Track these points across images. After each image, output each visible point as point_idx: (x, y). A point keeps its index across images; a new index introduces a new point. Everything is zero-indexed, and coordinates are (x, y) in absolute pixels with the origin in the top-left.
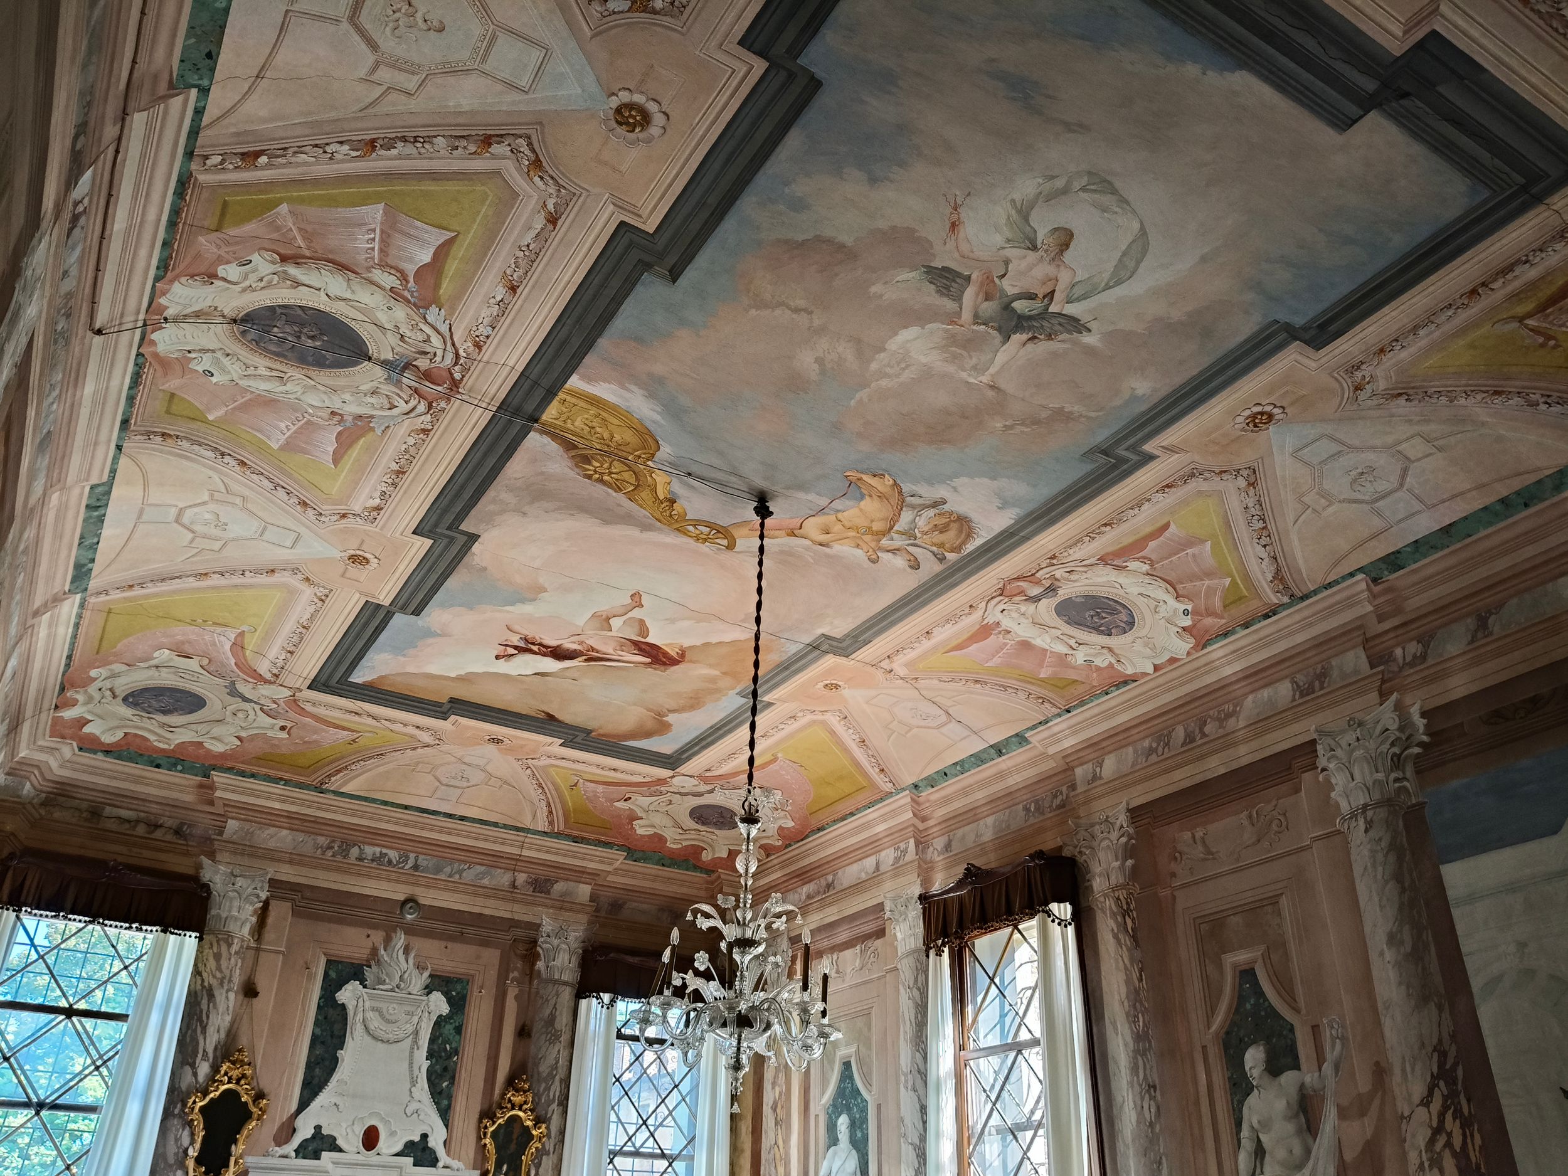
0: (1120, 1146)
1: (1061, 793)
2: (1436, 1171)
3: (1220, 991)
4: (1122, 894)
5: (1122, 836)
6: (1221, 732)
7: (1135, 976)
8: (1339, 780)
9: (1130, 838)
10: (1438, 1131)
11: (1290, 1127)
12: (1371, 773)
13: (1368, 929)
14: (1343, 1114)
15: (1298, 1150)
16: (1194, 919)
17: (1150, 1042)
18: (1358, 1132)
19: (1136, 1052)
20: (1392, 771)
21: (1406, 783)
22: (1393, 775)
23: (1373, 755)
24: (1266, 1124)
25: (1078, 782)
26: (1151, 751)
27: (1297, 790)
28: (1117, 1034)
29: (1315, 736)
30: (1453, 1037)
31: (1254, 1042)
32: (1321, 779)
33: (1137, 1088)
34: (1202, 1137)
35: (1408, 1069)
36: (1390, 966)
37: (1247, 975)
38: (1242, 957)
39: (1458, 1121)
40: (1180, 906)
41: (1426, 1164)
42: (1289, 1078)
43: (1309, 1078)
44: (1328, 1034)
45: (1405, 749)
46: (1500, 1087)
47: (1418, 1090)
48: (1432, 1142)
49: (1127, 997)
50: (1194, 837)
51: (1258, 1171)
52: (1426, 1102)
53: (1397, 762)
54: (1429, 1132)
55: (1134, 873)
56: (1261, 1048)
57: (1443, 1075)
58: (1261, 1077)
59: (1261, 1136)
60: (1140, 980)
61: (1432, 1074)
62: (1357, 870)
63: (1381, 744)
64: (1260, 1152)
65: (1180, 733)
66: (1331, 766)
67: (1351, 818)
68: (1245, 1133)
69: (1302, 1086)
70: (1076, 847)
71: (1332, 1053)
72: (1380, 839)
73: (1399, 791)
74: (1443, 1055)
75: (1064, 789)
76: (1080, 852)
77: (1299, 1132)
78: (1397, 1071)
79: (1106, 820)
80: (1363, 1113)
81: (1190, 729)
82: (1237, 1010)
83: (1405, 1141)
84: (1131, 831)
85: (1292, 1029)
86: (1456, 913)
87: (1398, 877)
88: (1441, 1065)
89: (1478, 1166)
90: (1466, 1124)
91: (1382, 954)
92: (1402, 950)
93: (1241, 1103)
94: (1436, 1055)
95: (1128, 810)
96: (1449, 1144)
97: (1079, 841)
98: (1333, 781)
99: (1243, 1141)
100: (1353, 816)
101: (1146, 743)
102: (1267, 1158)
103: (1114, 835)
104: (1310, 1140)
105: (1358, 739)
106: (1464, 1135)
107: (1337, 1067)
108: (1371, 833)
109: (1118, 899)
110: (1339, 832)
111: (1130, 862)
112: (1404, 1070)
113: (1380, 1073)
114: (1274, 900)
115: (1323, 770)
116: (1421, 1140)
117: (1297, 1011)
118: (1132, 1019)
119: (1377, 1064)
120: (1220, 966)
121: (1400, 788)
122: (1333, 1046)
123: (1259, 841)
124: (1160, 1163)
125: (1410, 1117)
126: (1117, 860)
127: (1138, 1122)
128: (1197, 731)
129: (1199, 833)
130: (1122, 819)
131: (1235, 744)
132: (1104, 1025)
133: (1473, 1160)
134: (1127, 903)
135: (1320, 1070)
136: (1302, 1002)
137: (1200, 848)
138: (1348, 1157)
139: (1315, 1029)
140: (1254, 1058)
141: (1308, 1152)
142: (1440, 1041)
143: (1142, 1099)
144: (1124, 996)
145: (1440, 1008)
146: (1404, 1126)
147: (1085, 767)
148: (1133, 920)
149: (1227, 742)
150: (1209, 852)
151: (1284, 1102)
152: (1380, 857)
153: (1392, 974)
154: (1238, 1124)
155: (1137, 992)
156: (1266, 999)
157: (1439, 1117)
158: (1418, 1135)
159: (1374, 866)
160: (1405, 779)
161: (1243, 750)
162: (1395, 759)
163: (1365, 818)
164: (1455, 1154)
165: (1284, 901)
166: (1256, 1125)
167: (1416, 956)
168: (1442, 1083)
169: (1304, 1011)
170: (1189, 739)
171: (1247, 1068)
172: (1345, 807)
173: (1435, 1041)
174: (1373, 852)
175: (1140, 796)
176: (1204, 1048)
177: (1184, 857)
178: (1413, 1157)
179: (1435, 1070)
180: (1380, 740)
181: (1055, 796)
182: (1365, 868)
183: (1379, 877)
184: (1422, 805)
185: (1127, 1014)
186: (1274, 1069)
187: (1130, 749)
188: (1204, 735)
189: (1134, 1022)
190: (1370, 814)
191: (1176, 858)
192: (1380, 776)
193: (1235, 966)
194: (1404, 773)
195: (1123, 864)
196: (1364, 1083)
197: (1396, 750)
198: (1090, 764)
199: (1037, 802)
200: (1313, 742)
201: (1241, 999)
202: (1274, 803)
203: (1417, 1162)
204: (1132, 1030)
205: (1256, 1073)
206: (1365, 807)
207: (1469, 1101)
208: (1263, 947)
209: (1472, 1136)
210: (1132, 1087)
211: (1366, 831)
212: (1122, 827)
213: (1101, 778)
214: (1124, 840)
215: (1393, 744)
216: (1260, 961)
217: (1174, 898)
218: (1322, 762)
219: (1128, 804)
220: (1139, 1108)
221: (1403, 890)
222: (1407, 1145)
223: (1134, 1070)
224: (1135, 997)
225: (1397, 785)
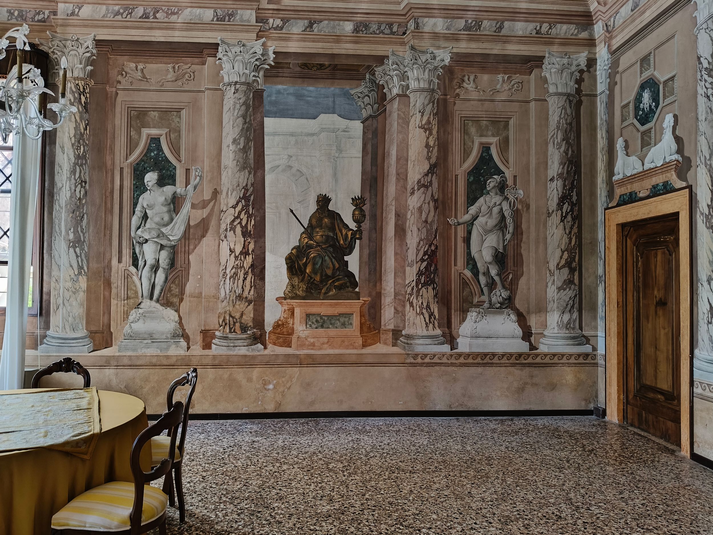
0: (56, 207)
1: (44, 13)
2: (232, 232)
3: (137, 145)
4: (81, 83)
5: (88, 52)
6: (166, 20)
7: (82, 127)
8: (227, 66)
9: (93, 54)
10: (236, 218)
11: (165, 209)
12: (243, 69)
13: (224, 134)
14: (193, 206)
15: (166, 218)
16: (128, 107)
17: (86, 161)
18: (199, 215)
19: (75, 164)
20: (253, 71)
21: (258, 79)
22: (253, 74)
23: (246, 62)
24: (151, 207)
25: (59, 13)
26: (118, 13)
27: (204, 64)
28: (64, 153)
29: (219, 42)
30: (252, 185)
31: (153, 170)
32: (217, 62)
33: (73, 181)
34: (112, 208)
35: (230, 193)
36: (231, 152)
37: (155, 141)
38: (154, 132)
39: (246, 215)
40: (119, 99)
41: (228, 230)
42: (169, 190)
43: (179, 189)
44: (194, 174)
45: (262, 64)
46: (267, 205)
47: (232, 201)
48: (233, 221)
49: (75, 136)
50: (137, 67)
51: (143, 225)
52: (234, 207)
53: (257, 69)
54: (233, 218)
55: (92, 74)
56: (156, 174)
57: (245, 198)
58: (153, 186)
59: (147, 211)
60: (86, 129)
61: (240, 197)
62: (225, 109)
63: (251, 58)
64: (145, 217)
65: (140, 11)
66: (224, 59)
67: (228, 85)
68: (138, 208)
69: (176, 192)
70: (51, 48)
71: (193, 182)
72: (240, 99)
73: (254, 81)
74: (246, 189)
75: (47, 12)
76: (53, 52)
77: (169, 211)
78: (224, 193)
79: (77, 40)
80: (204, 207)
81: (148, 11)
82: (145, 155)
83: (221, 220)
84: (94, 51)
85: (175, 168)
86: (266, 138)
87: (244, 117)
88: (244, 194)
89: (250, 231)
90: (249, 216)
91: (228, 146)
92: (238, 147)
93: (139, 196)
94: (243, 190)
95: (94, 40)
96: (240, 223)
97: (53, 46)
98: (223, 66)
99: (136, 212)
100: (230, 84)
101: (117, 8)
102: (149, 220)
103: (81, 50)
104: (174, 215)
105: (241, 52)
106: (248, 221)
107: (195, 188)
108: (236, 95)
109: (78, 84)
110: (220, 90)
111: (89, 68)
112: (227, 193)
113: (216, 193)
114: (179, 111)
115: (219, 59)
116: (229, 221)
117: (180, 161)
118: (76, 146)
119: (216, 189)
120: (140, 134)
121: (255, 80)
122: (196, 179)
123: (176, 81)
124: (83, 217)
125: (226, 211)
126: (81, 63)
127: (71, 197)
128: (152, 14)
129: (140, 66)
130: (90, 43)
131: (173, 29)
132: (55, 147)
133: (249, 229)
134: (84, 88)
135: (186, 188)
136: (183, 158)
137: (140, 74)
138: (192, 223)
139: (188, 171)
140: (151, 178)
141: (172, 220)
142: (247, 185)
143: (76, 187)
144: (72, 135)
145: (250, 173)
146: (222, 215)
147: (67, 5)
148: (86, 98)
149: (169, 27)
150: (144, 77)
151: (164, 198)
152: (238, 106)
153: (231, 156)
154: (135, 205)
155: (82, 135)
156: (163, 153)
157: (239, 213)
158: (228, 217)
159: (234, 109)
160: (258, 77)
161: (177, 33)
162: (256, 67)
163: (235, 87)
164: (242, 227)
165: (183, 112)
166: (145, 206)
167: (245, 150)
168: (243, 201)
169: (183, 162)
170: (145, 16)
171: (145, 181)
172: (226, 80)
173: (244, 185)
174: (235, 104)
175: (105, 35)
176: (122, 169)
177: (128, 75)
178: (223, 226)
179: (241, 196)
180: (251, 56)
181: (38, 14)
182: (230, 109)
183: (235, 114)
184: (263, 91)
185: (73, 145)
186: (161, 183)
187: (104, 7)
188: (155, 17)
189: (77, 149)
190: (238, 86)
191: (122, 75)
192: (247, 72)
193: (148, 135)
194: (259, 74)
195: (85, 67)
196: (207, 196)
197: (258, 63)
198: (72, 5)
199: (20, 11)
200: (217, 45)
201: (149, 150)
202: (189, 65)
203: (225, 228)
204: (75, 153)
205: (150, 184)
206: (236, 83)
207: (253, 209)
208: (168, 130)
209: (251, 221)
210: (70, 180)
211: (234, 93)
212: (88, 47)
213: (77, 15)
214: (88, 55)
215: (257, 60)
216: (164, 136)
217: (117, 94)
218: (220, 55)
219: (95, 36)
220: (73, 191)
221: (245, 123)
222: (221, 222)
223: (73, 172)
224: (80, 138)
225: (254, 78)
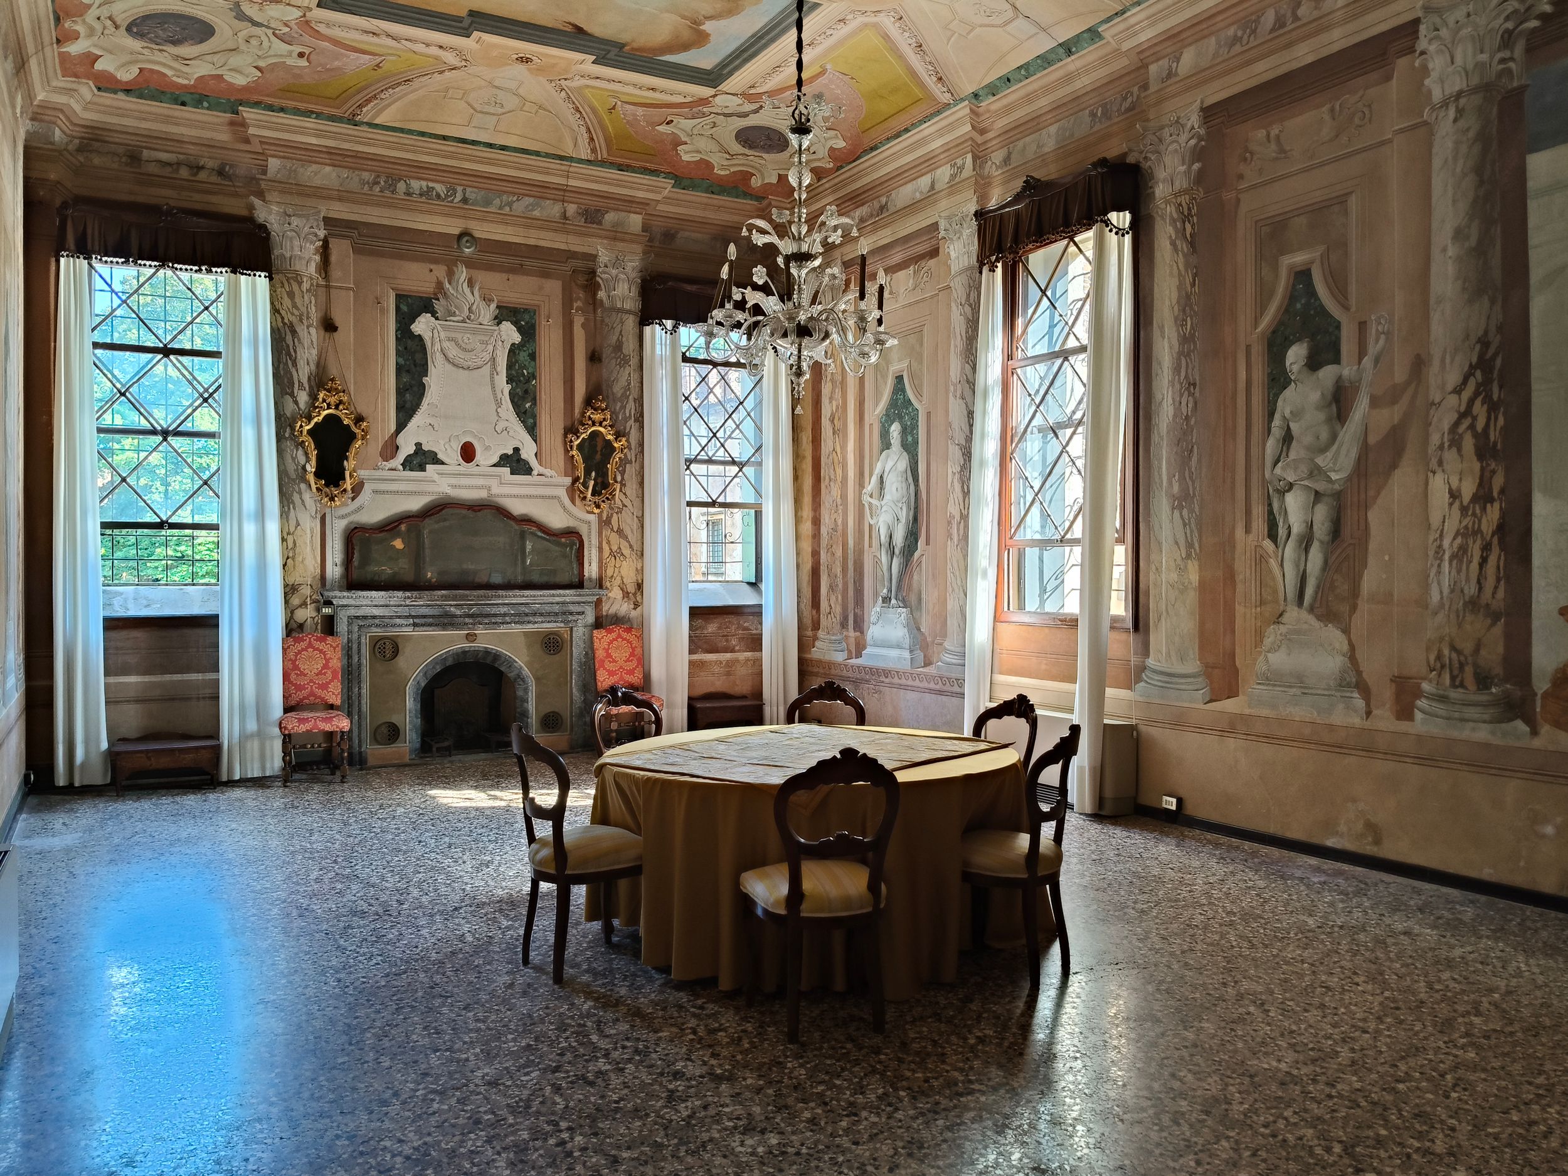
0: (1155, 438)
1: (1132, 95)
2: (1454, 450)
3: (1272, 294)
4: (1184, 200)
5: (1192, 138)
6: (1316, 14)
7: (1188, 280)
8: (1437, 64)
9: (1200, 139)
10: (1462, 416)
11: (1321, 416)
12: (1474, 55)
13: (1435, 225)
14: (1375, 402)
15: (1324, 435)
16: (1256, 222)
17: (1195, 344)
18: (1387, 417)
19: (1181, 353)
20: (1499, 50)
21: (1512, 65)
22: (1499, 55)
23: (1481, 33)
24: (1297, 414)
25: (1151, 81)
26: (1236, 40)
27: (1388, 78)
28: (1164, 338)
29: (1420, 14)
30: (1500, 329)
31: (1299, 340)
32: (1417, 64)
33: (1177, 386)
34: (1235, 427)
35: (1448, 360)
36: (1450, 262)
37: (1303, 276)
38: (1299, 258)
39: (1485, 406)
40: (1243, 209)
41: (1446, 445)
42: (1328, 373)
43: (1347, 370)
44: (1374, 331)
45: (1521, 23)
46: (1535, 373)
47: (1453, 378)
48: (1457, 424)
49: (1178, 302)
50: (1268, 135)
51: (1284, 454)
52: (1458, 391)
53: (1507, 41)
54: (1456, 416)
55: (1200, 179)
56: (1305, 345)
57: (1483, 364)
58: (1299, 372)
59: (1292, 425)
60: (1193, 285)
61: (1471, 365)
62: (1437, 163)
63: (1495, 18)
64: (1288, 438)
65: (1269, 18)
66: (1432, 48)
67: (1441, 107)
68: (1277, 422)
69: (1340, 377)
70: (1142, 152)
71: (1373, 349)
72: (1468, 130)
73: (1500, 74)
74: (1484, 342)
75: (1135, 89)
76: (1146, 158)
77: (1329, 420)
78: (1436, 363)
79: (1177, 122)
80: (1394, 401)
81: (1282, 12)
82: (1287, 311)
83: (1430, 424)
84: (1202, 132)
85: (1338, 326)
86: (1532, 206)
87: (1479, 170)
88: (1481, 357)
89: (1495, 443)
90: (1493, 408)
91: (1444, 250)
92: (1467, 244)
93: (1277, 396)
94: (1478, 347)
95: (1202, 109)
96: (1472, 427)
97: (1145, 146)
98: (1431, 66)
99: (1273, 430)
100: (1445, 104)
101: (1231, 32)
102: (1294, 443)
103: (1183, 138)
104: (1338, 427)
105: (1469, 15)
106: (1489, 419)
107: (1377, 360)
108: (1462, 123)
109: (1180, 205)
110: (1426, 123)
111: (1196, 166)
112: (1443, 360)
113: (1419, 365)
114: (1342, 200)
115: (1423, 53)
116: (1446, 426)
117: (1346, 308)
118: (1180, 322)
119: (1418, 356)
120: (1275, 268)
121: (1503, 70)
122: (1377, 341)
123: (1337, 136)
124: (1191, 451)
125: (1439, 404)
126: (1183, 164)
127: (1175, 416)
128: (1289, 14)
129: (1275, 131)
130: (1194, 120)
131: (1328, 28)
132: (1152, 329)
133: (1492, 438)
134: (1189, 209)
135: (1360, 363)
136: (1353, 301)
137: (1273, 146)
138: (1372, 440)
139: (1362, 326)
140: (1296, 355)
141: (1334, 437)
142: (1486, 332)
143: (1181, 395)
144: (1174, 301)
145: (1493, 302)
146: (1432, 412)
147: (1160, 63)
148: (1193, 226)
149: (1321, 26)
150: (1282, 151)
151: (1319, 393)
152: (1464, 149)
153: (1451, 269)
154: (1271, 415)
155: (1188, 297)
156: (1317, 298)
157: (1468, 403)
158: (1444, 420)
159: (1455, 159)
160: (1512, 59)
161: (1336, 33)
162: (1506, 36)
163: (1457, 107)
164: (1476, 435)
165: (1353, 202)
166: (1287, 414)
167: (1480, 251)
168: (1478, 374)
169: (1353, 309)
170: (1280, 23)
171: (1288, 364)
172: (1437, 95)
173: (1480, 333)
174: (1457, 143)
175: (1216, 93)
176: (1248, 347)
177: (1255, 158)
178: (1435, 439)
179: (1474, 360)
180: (1494, 14)
181: (1125, 99)
182: (1446, 161)
183: (1458, 170)
184: (1522, 89)
185: (1176, 319)
186: (1313, 364)
187: (1213, 40)
188: (1296, 18)
189: (1182, 326)
190: (1463, 101)
191: (1245, 159)
192: (1484, 57)
193: (1291, 268)
194: (1512, 52)
195: (1190, 167)
196: (1400, 375)
197: (1510, 25)
198: (1167, 60)
199: (1104, 106)
200: (1416, 22)
201: (1292, 298)
202: (1361, 93)
203: (1438, 443)
204: (1179, 333)
205: (1295, 368)
206: (1459, 95)
207: (1501, 387)
208: (1323, 248)
209: (1496, 419)
210: (1173, 386)
211: (1455, 121)
212: (1193, 128)
213: (1176, 74)
214: (1193, 142)
215: (1507, 19)
216: (1318, 262)
217: (1238, 200)
218: (1422, 44)
219: (1202, 102)
220: (1177, 404)
221: (1481, 182)
222: (1431, 429)
223: (1177, 369)
224: (1185, 302)
225: (1501, 67)
